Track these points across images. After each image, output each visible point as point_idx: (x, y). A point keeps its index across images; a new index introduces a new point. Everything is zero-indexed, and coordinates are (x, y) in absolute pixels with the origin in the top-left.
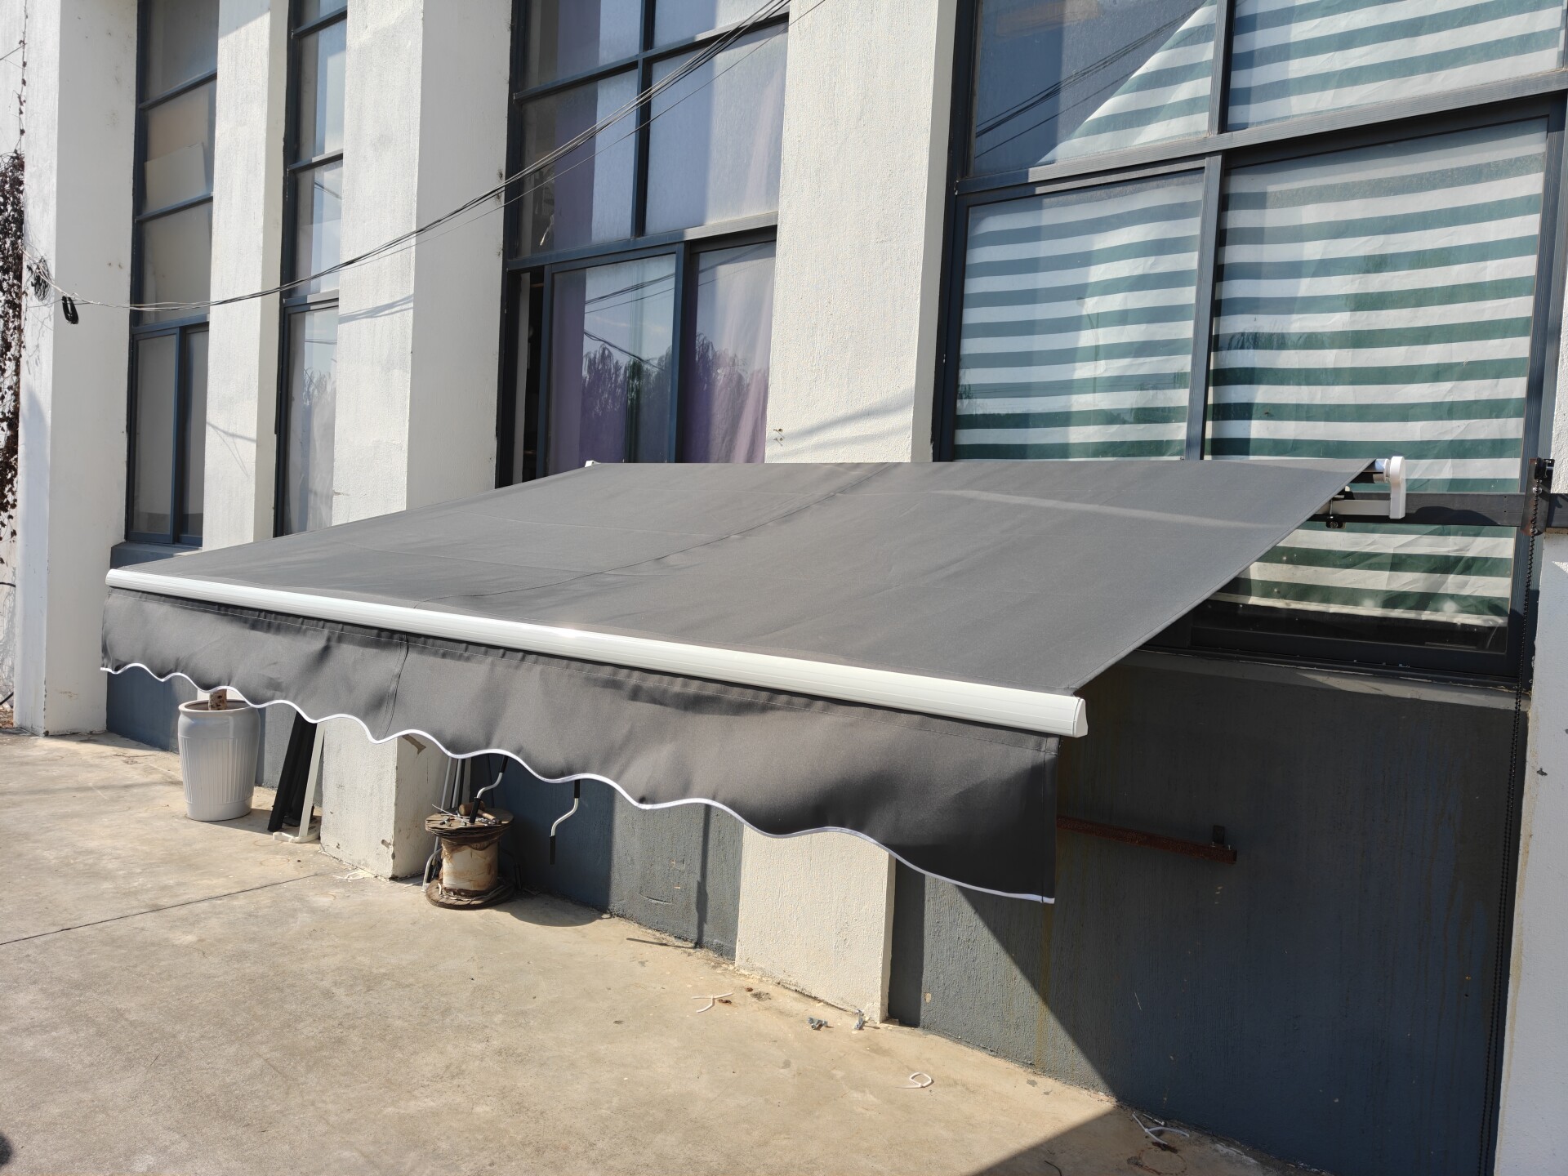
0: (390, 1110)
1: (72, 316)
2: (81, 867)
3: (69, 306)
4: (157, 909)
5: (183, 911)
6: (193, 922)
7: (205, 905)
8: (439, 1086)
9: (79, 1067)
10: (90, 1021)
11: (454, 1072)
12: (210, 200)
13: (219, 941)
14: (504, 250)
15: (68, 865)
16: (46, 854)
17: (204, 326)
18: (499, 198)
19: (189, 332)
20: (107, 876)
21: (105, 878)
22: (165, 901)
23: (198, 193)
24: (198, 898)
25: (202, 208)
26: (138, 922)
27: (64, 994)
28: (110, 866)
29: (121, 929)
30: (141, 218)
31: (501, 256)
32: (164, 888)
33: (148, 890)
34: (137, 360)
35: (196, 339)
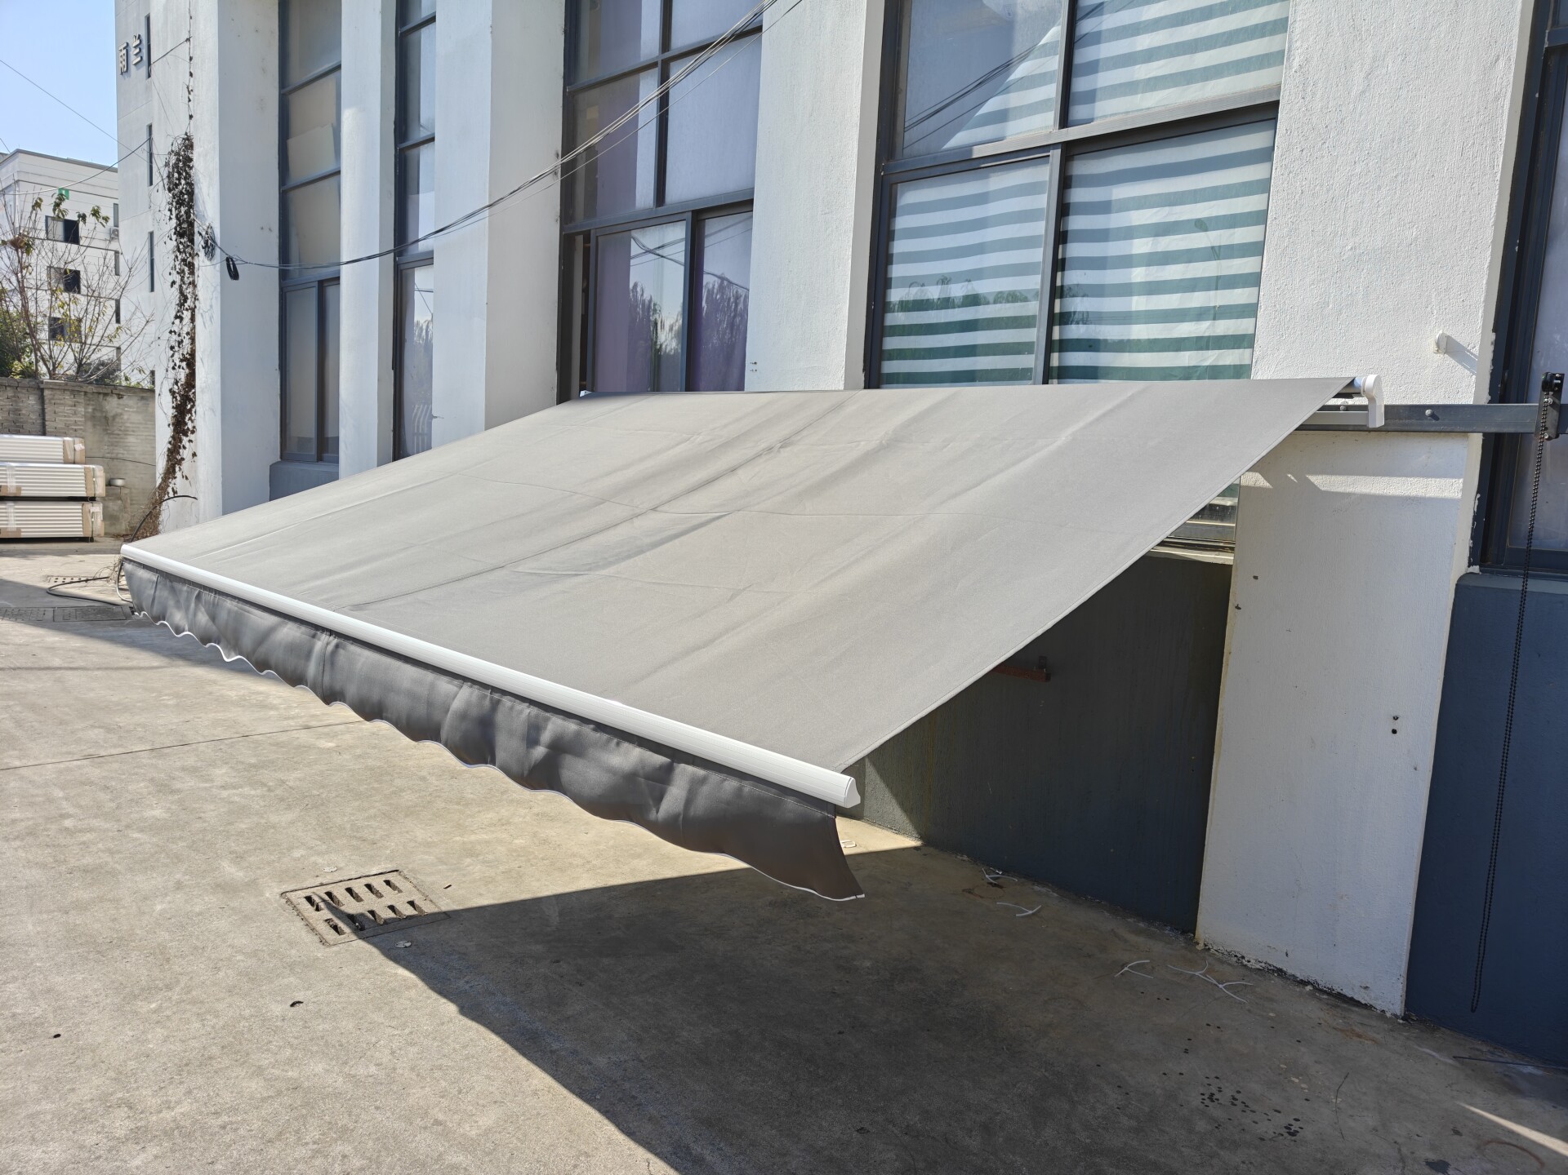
0: (458, 838)
1: (234, 275)
2: (255, 701)
3: (232, 266)
4: (308, 728)
5: (326, 730)
6: (335, 735)
7: (343, 726)
8: (492, 829)
9: (258, 807)
10: (264, 785)
11: (504, 823)
12: (338, 173)
13: (350, 747)
14: (561, 217)
15: (245, 700)
16: (229, 693)
17: (336, 280)
18: (556, 174)
19: (326, 284)
20: (274, 707)
21: (272, 709)
22: (313, 723)
23: (330, 168)
24: (337, 722)
25: (332, 181)
26: (295, 734)
27: (245, 770)
28: (275, 702)
29: (283, 737)
30: (285, 188)
31: (559, 222)
32: (313, 716)
33: (301, 717)
34: (286, 306)
35: (330, 291)
